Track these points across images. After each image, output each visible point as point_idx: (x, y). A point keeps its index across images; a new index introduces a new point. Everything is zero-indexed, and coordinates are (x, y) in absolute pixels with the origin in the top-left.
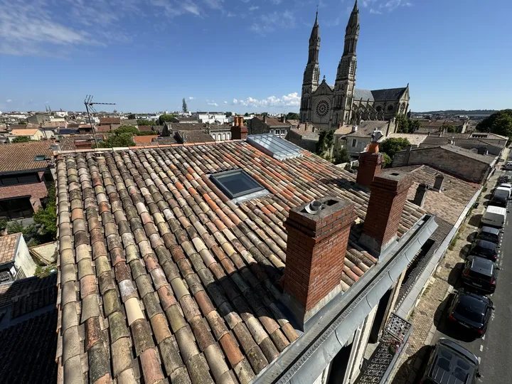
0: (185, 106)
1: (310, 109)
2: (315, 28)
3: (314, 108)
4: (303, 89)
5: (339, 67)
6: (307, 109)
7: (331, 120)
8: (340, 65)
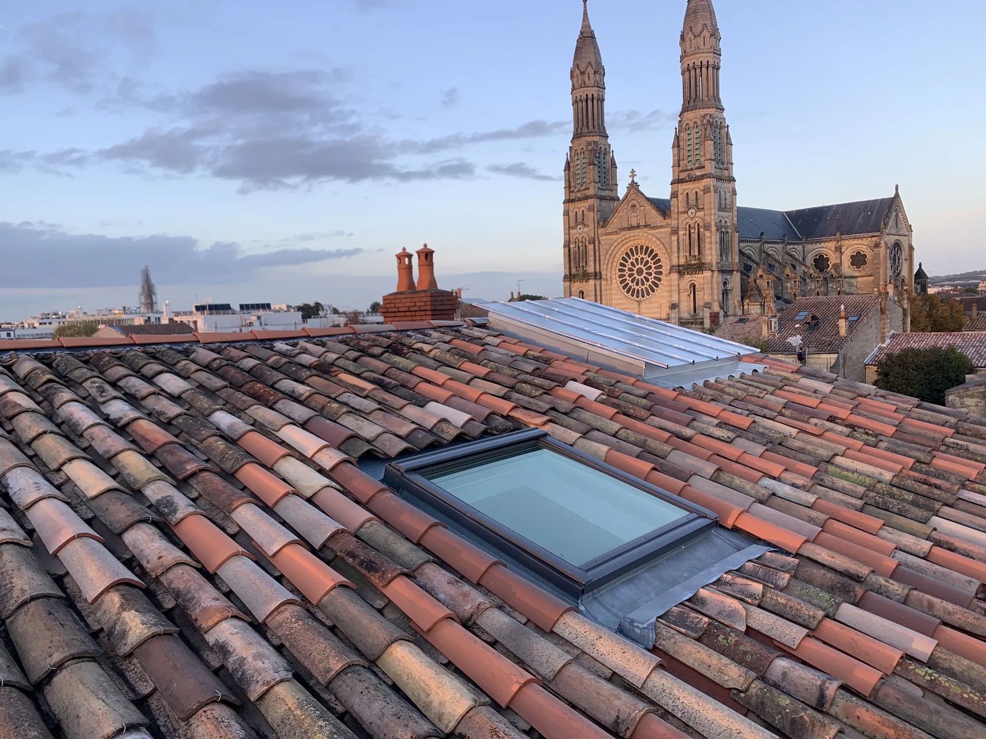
0: (149, 292)
1: (597, 276)
2: (587, 39)
3: (611, 272)
4: (566, 213)
5: (677, 144)
6: (586, 276)
7: (674, 306)
8: (677, 138)
